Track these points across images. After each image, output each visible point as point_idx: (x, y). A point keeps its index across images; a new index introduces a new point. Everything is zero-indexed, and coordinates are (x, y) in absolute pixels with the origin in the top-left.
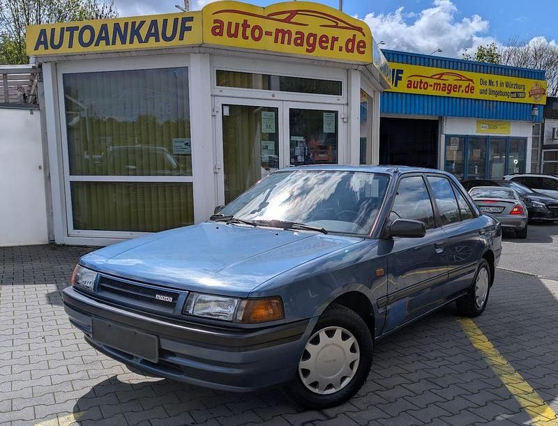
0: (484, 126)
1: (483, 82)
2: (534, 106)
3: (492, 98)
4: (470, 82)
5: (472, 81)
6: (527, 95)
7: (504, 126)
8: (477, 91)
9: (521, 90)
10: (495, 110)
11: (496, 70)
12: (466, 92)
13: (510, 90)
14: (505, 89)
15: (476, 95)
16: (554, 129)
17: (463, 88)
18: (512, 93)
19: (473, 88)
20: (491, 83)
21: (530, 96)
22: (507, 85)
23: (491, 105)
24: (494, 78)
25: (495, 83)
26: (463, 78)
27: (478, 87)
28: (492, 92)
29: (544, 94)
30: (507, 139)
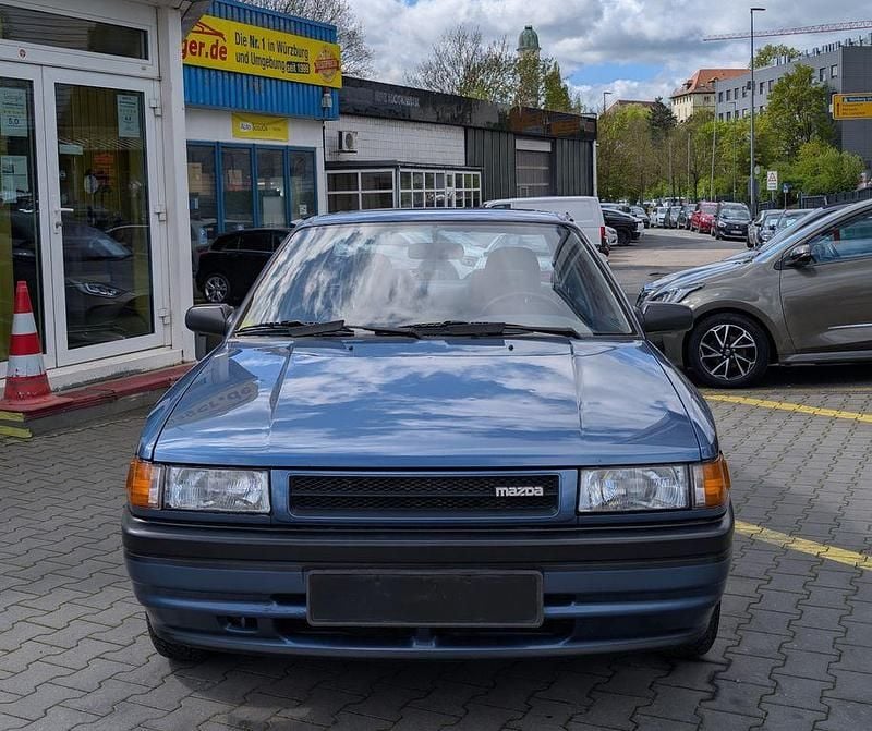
0: (245, 124)
1: (240, 40)
2: (324, 89)
3: (258, 70)
4: (218, 38)
5: (221, 35)
6: (313, 68)
7: (278, 126)
8: (231, 56)
9: (302, 60)
10: (263, 94)
11: (259, 19)
12: (214, 57)
13: (285, 58)
14: (276, 56)
15: (231, 64)
16: (341, 133)
17: (207, 49)
18: (289, 63)
19: (224, 51)
20: (253, 42)
21: (317, 71)
22: (281, 48)
23: (256, 84)
24: (260, 33)
25: (260, 43)
26: (206, 30)
27: (233, 49)
28: (257, 60)
29: (338, 68)
30: (285, 151)
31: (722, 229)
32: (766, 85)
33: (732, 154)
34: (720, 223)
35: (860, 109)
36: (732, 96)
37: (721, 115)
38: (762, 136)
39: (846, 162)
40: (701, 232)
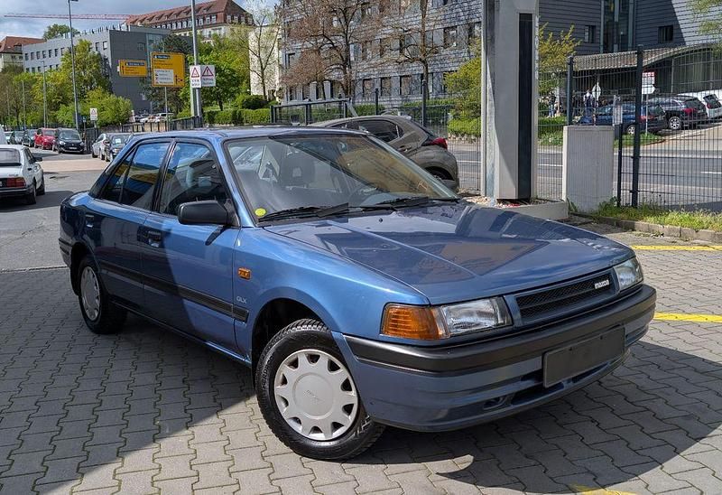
31: (62, 146)
32: (59, 51)
33: (41, 96)
34: (61, 143)
35: (137, 70)
36: (30, 58)
37: (28, 69)
38: (62, 85)
39: (121, 103)
40: (45, 149)
